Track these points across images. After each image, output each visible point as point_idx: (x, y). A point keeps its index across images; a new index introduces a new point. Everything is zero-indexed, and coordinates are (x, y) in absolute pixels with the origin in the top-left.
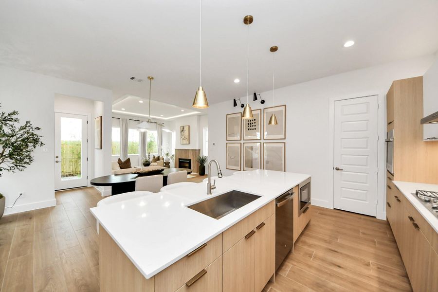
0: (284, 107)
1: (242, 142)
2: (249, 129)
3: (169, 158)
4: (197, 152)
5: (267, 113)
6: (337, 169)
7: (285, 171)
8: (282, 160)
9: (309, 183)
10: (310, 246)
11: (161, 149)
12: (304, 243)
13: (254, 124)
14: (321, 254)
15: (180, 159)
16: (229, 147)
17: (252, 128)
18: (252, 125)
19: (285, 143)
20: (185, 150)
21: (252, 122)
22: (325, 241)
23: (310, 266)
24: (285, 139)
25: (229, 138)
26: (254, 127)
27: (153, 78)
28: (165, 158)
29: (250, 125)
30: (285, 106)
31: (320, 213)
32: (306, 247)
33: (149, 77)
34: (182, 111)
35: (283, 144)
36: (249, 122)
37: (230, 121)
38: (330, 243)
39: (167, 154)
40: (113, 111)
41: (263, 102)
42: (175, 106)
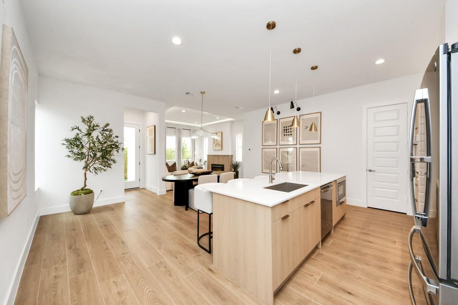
0: (320, 114)
1: (278, 147)
2: (285, 135)
3: (202, 163)
4: (230, 157)
5: (303, 119)
6: (370, 171)
7: (320, 172)
8: (317, 163)
9: (344, 181)
10: (346, 230)
11: (194, 155)
12: (342, 229)
13: (290, 130)
14: (356, 235)
15: (212, 165)
16: (265, 152)
17: (288, 133)
18: (288, 131)
19: (320, 147)
20: (218, 156)
21: (287, 128)
22: (359, 228)
23: (347, 242)
24: (320, 143)
25: (264, 144)
26: (290, 133)
27: (204, 92)
28: (198, 163)
29: (286, 131)
30: (321, 112)
31: (354, 210)
32: (343, 231)
33: (201, 93)
34: (218, 118)
35: (319, 148)
36: (285, 128)
37: (266, 128)
38: (363, 229)
39: (200, 160)
40: (166, 121)
41: (299, 109)
42: (207, 113)
